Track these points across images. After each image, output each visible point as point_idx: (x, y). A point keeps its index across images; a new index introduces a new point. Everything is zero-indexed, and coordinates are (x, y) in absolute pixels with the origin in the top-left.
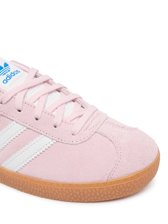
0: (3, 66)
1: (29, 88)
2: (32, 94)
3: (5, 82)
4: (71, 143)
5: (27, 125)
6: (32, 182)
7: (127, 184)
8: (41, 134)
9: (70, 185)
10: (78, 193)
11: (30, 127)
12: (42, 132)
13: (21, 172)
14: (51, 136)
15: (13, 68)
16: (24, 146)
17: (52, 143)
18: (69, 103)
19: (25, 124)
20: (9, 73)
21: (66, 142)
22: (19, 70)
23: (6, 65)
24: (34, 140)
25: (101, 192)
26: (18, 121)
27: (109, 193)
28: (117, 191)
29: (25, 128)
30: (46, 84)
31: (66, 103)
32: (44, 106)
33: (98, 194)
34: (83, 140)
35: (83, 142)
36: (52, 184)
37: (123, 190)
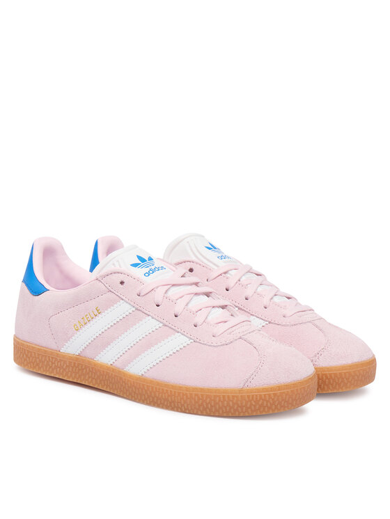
0: (147, 259)
1: (173, 285)
2: (174, 292)
3: (147, 275)
4: (210, 344)
5: (165, 322)
6: (158, 387)
7: (265, 395)
8: (178, 332)
9: (202, 390)
10: (208, 400)
11: (167, 324)
12: (179, 330)
13: (147, 375)
14: (189, 335)
15: (157, 264)
16: (157, 344)
17: (189, 342)
18: (217, 309)
19: (162, 320)
20: (153, 267)
21: (205, 343)
22: (165, 267)
23: (150, 259)
24: (169, 338)
25: (235, 401)
26: (154, 316)
27: (244, 404)
28: (254, 403)
29: (161, 325)
30: (194, 286)
31: (213, 307)
32: (187, 305)
33: (231, 403)
34: (224, 343)
35: (223, 345)
36: (180, 388)
37: (260, 403)
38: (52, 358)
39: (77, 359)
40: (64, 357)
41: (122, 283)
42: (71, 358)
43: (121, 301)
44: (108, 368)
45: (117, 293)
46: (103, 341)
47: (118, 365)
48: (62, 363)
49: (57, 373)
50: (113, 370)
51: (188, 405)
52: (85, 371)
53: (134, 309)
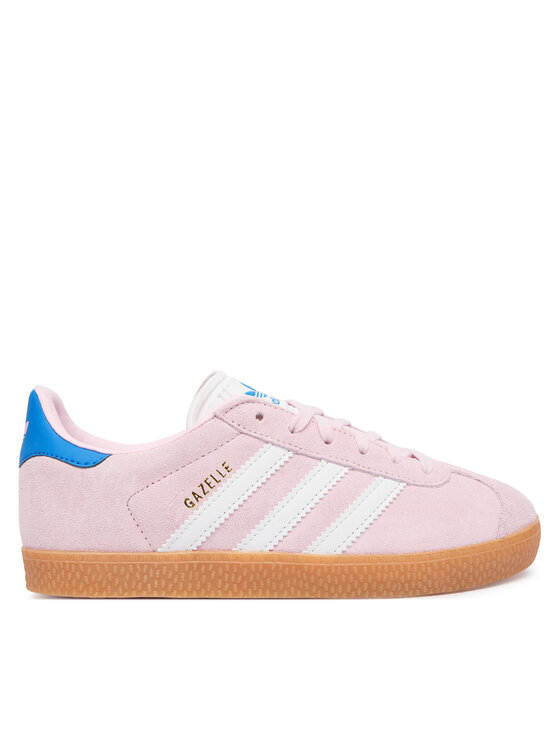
5: (350, 463)
8: (377, 476)
9: (452, 552)
10: (465, 566)
11: (356, 466)
12: (378, 472)
13: (349, 551)
16: (354, 499)
19: (345, 462)
24: (369, 486)
26: (330, 459)
29: (346, 470)
38: (142, 565)
39: (195, 557)
40: (167, 558)
41: (260, 417)
42: (182, 557)
43: (265, 445)
44: (267, 558)
45: (254, 434)
46: (248, 515)
47: (290, 547)
48: (165, 569)
49: (153, 589)
50: (280, 558)
51: (433, 581)
52: (213, 574)
53: (291, 454)
